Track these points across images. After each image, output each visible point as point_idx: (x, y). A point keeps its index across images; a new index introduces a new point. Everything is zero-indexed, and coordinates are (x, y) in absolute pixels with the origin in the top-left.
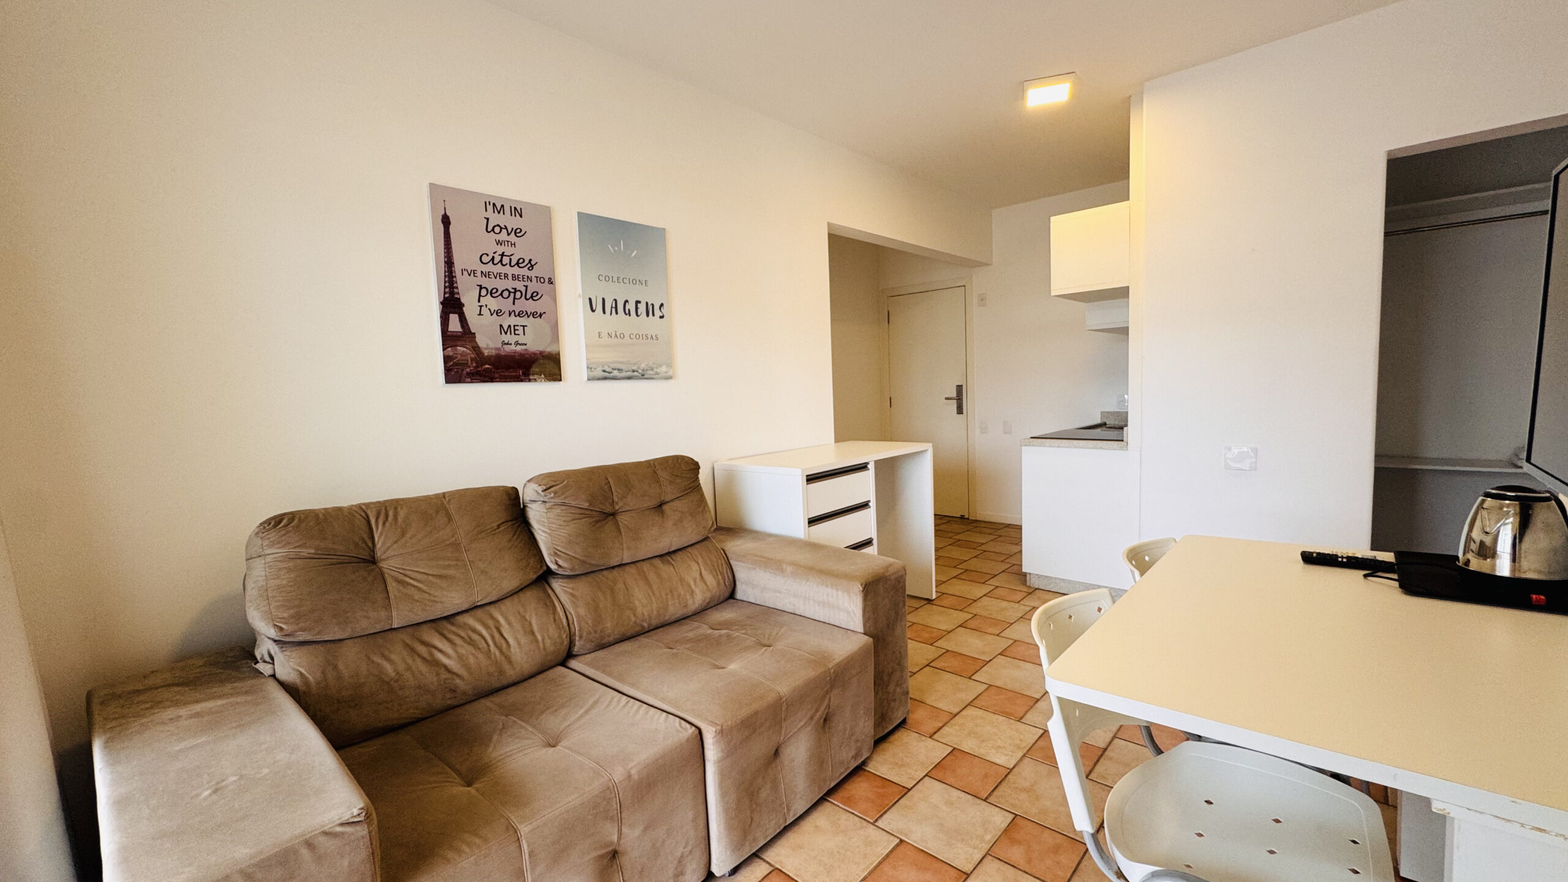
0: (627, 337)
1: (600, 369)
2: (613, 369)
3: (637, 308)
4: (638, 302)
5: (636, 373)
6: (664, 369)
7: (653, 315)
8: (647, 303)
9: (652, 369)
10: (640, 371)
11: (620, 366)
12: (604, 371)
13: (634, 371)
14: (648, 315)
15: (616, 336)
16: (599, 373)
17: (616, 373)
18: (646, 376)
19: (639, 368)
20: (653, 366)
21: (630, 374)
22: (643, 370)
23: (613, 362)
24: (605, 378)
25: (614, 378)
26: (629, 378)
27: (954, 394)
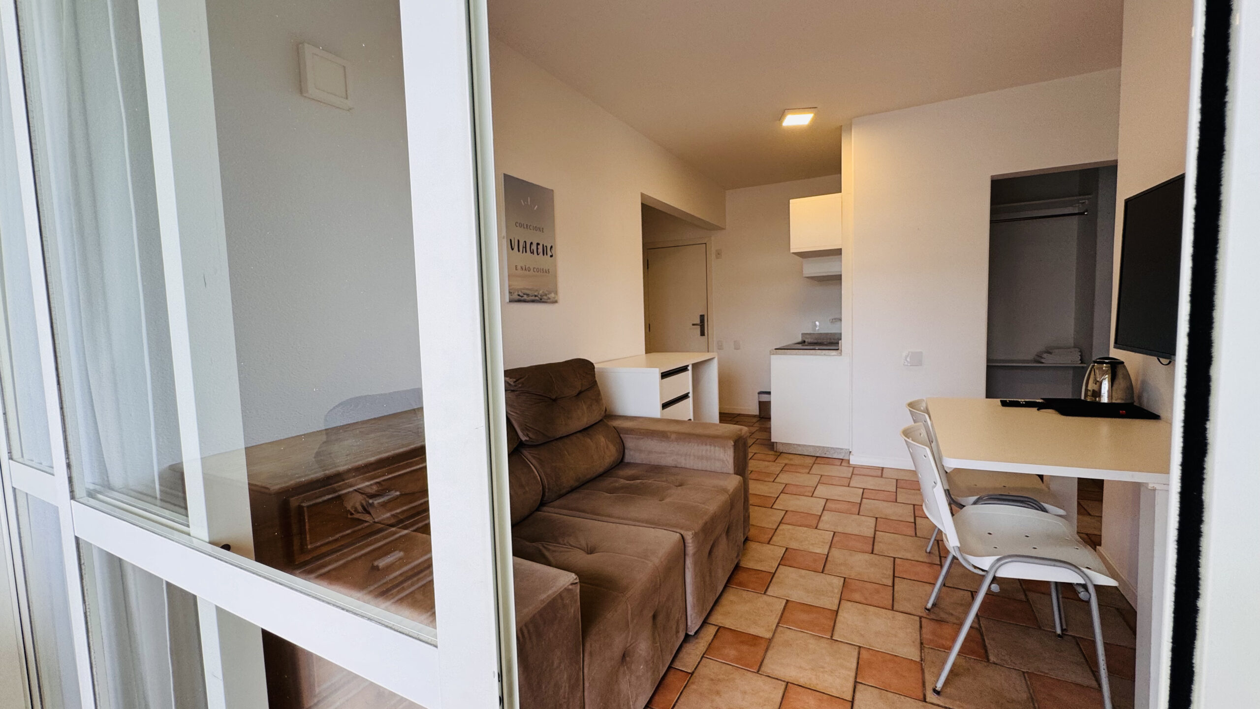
0: (532, 270)
1: (516, 293)
2: (524, 294)
3: (537, 249)
4: (538, 244)
5: (537, 298)
6: (552, 295)
7: (547, 254)
8: (543, 245)
9: (546, 295)
10: (539, 296)
11: (528, 292)
12: (519, 295)
13: (536, 296)
14: (544, 254)
15: (526, 269)
16: (516, 297)
17: (525, 297)
18: (543, 300)
19: (538, 293)
20: (547, 292)
21: (533, 298)
22: (541, 296)
23: (524, 289)
24: (519, 301)
25: (525, 301)
26: (533, 301)
27: (698, 321)
